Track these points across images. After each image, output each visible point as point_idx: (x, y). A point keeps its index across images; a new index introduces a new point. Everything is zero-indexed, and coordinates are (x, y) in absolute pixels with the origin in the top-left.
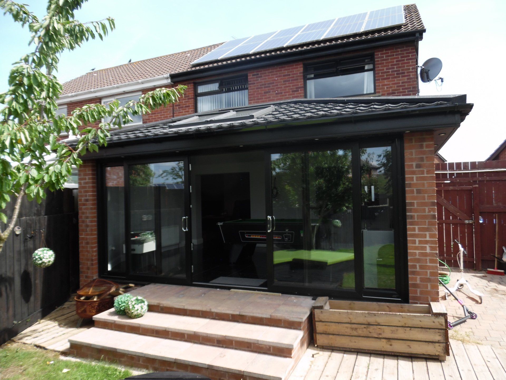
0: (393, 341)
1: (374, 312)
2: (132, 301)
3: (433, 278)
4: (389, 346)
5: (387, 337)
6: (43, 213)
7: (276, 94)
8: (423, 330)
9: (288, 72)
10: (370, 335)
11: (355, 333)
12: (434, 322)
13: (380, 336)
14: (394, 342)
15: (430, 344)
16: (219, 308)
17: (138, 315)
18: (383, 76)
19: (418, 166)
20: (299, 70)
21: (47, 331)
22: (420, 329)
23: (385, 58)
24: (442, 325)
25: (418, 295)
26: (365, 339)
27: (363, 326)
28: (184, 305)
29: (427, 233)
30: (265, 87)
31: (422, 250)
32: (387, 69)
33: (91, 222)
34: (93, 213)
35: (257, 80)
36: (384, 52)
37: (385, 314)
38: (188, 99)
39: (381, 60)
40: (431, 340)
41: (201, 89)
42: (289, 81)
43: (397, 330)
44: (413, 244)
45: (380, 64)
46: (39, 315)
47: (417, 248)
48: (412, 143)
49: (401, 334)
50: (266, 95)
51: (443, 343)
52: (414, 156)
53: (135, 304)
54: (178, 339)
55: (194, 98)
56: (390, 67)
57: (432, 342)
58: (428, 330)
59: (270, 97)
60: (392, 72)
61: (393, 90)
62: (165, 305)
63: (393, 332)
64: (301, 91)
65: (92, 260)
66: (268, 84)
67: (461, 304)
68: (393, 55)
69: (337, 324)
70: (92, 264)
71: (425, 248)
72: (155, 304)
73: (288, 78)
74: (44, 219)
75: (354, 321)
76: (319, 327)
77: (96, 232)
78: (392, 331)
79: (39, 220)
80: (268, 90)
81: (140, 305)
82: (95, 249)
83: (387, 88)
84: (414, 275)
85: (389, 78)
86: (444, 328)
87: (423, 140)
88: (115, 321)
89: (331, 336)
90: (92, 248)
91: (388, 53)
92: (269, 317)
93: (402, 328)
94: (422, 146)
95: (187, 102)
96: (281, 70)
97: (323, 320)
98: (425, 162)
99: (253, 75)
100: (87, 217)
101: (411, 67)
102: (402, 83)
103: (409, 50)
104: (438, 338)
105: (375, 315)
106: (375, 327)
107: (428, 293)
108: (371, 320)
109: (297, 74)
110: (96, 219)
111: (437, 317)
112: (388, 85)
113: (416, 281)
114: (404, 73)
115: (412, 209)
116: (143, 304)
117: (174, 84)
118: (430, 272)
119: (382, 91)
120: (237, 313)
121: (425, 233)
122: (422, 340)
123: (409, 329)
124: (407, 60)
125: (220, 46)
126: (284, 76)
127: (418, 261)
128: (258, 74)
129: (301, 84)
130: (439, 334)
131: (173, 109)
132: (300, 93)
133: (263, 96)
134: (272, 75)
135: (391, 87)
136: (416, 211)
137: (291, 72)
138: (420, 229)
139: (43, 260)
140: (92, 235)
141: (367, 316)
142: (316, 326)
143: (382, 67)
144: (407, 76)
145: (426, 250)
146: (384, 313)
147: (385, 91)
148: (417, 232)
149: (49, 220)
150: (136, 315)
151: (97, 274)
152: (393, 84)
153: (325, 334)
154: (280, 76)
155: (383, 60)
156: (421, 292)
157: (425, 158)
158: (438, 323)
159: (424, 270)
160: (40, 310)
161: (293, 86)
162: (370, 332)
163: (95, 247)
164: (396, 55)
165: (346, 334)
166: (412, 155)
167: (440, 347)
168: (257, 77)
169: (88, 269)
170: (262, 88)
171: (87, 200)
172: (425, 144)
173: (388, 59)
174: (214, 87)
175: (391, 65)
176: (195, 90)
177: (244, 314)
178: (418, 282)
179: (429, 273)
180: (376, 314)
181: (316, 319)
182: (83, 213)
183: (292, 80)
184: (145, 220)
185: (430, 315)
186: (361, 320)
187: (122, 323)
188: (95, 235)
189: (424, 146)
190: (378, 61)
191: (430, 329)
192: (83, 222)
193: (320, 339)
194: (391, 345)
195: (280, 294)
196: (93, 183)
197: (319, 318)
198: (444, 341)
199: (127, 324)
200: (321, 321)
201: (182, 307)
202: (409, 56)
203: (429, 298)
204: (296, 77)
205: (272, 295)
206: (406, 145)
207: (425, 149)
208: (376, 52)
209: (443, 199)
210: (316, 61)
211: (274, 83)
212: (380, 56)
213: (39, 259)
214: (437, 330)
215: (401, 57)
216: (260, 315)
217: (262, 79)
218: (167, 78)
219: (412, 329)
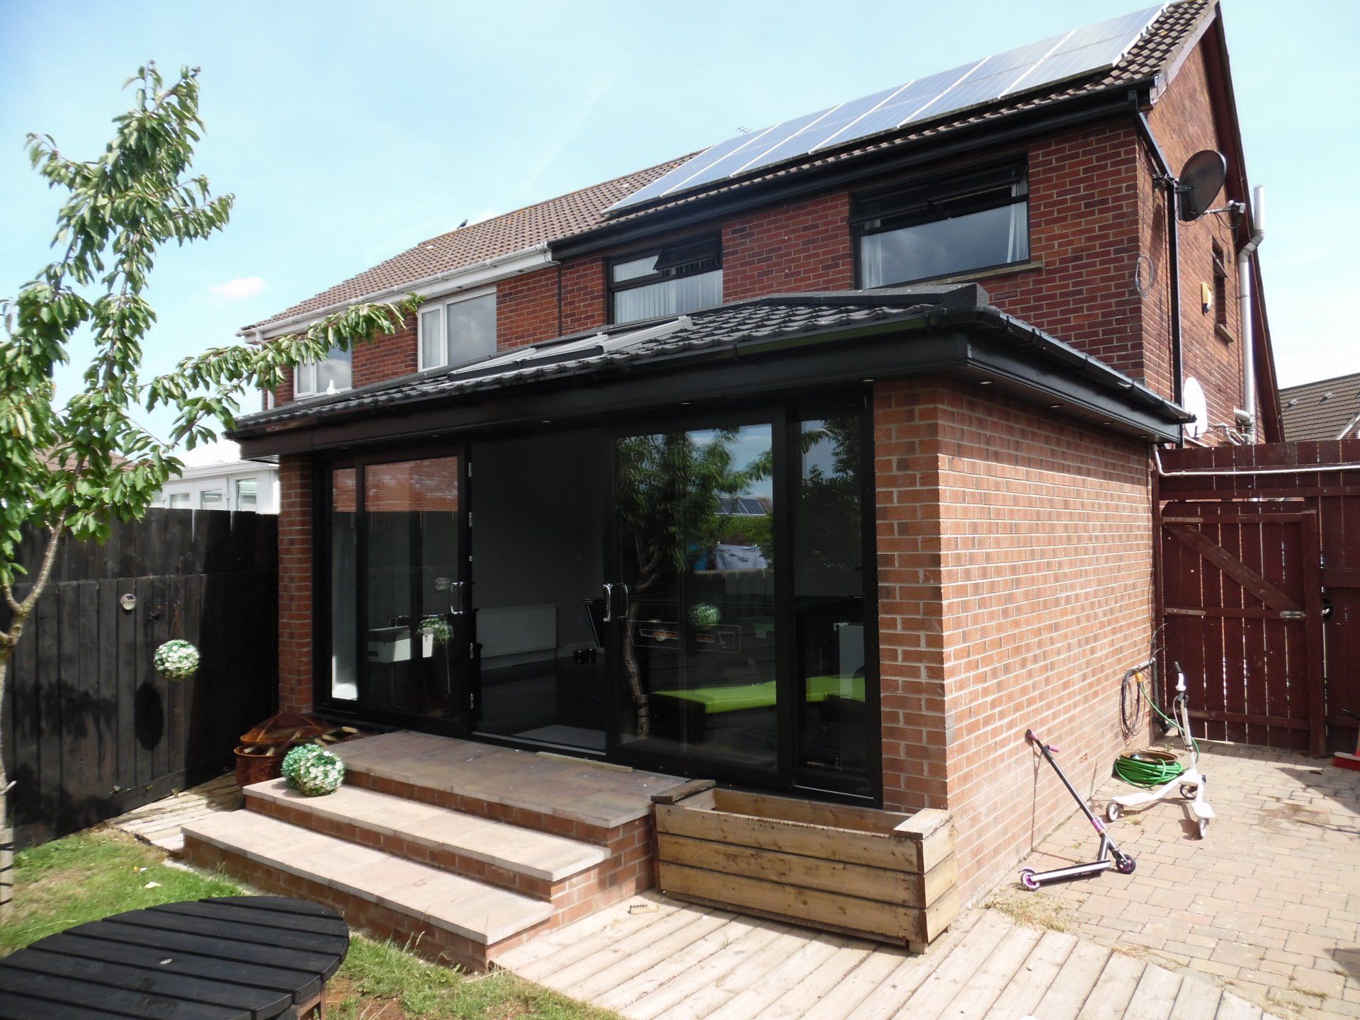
0: (809, 893)
1: (771, 820)
2: (308, 760)
3: (932, 747)
4: (801, 906)
5: (797, 882)
6: (199, 569)
7: (787, 276)
8: (872, 871)
9: (813, 220)
10: (763, 874)
11: (732, 867)
12: (893, 854)
13: (784, 880)
14: (811, 897)
15: (887, 907)
16: (468, 788)
17: (316, 789)
18: (1051, 213)
19: (904, 465)
20: (839, 210)
21: (181, 812)
22: (864, 870)
23: (1054, 164)
24: (911, 863)
25: (903, 788)
26: (753, 882)
27: (749, 852)
28: (408, 774)
29: (922, 634)
30: (760, 261)
31: (909, 677)
32: (1059, 194)
33: (299, 589)
34: (302, 570)
35: (743, 244)
36: (1053, 148)
37: (793, 825)
38: (592, 299)
39: (1045, 172)
40: (888, 899)
41: (623, 272)
42: (816, 241)
43: (817, 868)
44: (890, 660)
45: (1042, 181)
46: (180, 780)
47: (899, 671)
48: (890, 406)
49: (825, 877)
50: (762, 281)
51: (913, 907)
52: (894, 441)
53: (312, 765)
54: (371, 844)
55: (603, 296)
56: (1068, 187)
57: (890, 904)
58: (881, 872)
59: (771, 286)
60: (1074, 200)
61: (1074, 250)
62: (378, 775)
63: (808, 870)
64: (845, 267)
65: (299, 673)
66: (768, 252)
67: (1099, 831)
68: (1077, 155)
69: (698, 842)
70: (299, 682)
71: (915, 672)
72: (363, 770)
73: (814, 234)
74: (200, 579)
75: (730, 839)
76: (667, 847)
77: (308, 613)
78: (806, 868)
79: (187, 581)
80: (768, 266)
81: (321, 768)
82: (305, 650)
83: (1060, 245)
84: (893, 737)
85: (1065, 219)
86: (916, 870)
87: (914, 400)
88: (275, 798)
89: (687, 870)
90: (300, 646)
91: (1063, 150)
92: (550, 813)
93: (828, 863)
94: (910, 416)
95: (588, 305)
96: (798, 216)
97: (671, 832)
98: (918, 455)
99: (734, 232)
100: (292, 579)
101: (1124, 185)
102: (1099, 230)
103: (1118, 136)
104: (901, 893)
105: (773, 828)
106: (771, 855)
107: (923, 784)
108: (765, 838)
109: (835, 222)
110: (310, 584)
111: (900, 842)
112: (1062, 236)
113: (898, 753)
114: (1105, 201)
115: (888, 571)
116: (329, 767)
117: (562, 265)
118: (928, 732)
119: (1047, 255)
120: (495, 799)
121: (917, 633)
122: (869, 896)
123: (841, 866)
124: (1113, 165)
125: (695, 158)
126: (805, 229)
127: (902, 702)
128: (744, 229)
129: (844, 248)
130: (905, 885)
131: (560, 323)
132: (841, 272)
133: (756, 283)
134: (776, 228)
135: (1071, 243)
136: (898, 577)
137: (821, 217)
138: (907, 624)
139: (167, 665)
140: (299, 617)
141: (756, 828)
142: (659, 843)
143: (1046, 189)
144: (1114, 208)
145: (918, 677)
146: (791, 823)
147: (1054, 254)
148: (899, 630)
149: (210, 583)
150: (311, 790)
151: (310, 704)
152: (1075, 234)
153: (676, 864)
154: (795, 231)
155: (1051, 170)
156: (909, 782)
157: (917, 445)
158: (902, 858)
159: (914, 728)
160: (183, 770)
161: (825, 253)
162: (763, 868)
163: (305, 645)
164: (1085, 154)
165: (716, 867)
166: (890, 438)
167: (906, 918)
168: (741, 237)
169: (292, 691)
170: (753, 262)
171: (292, 542)
172: (917, 408)
173: (1063, 167)
174: (645, 266)
175: (1071, 183)
176: (608, 274)
177: (507, 802)
178: (902, 756)
179: (924, 734)
180: (775, 825)
181: (659, 829)
182: (286, 570)
183: (823, 239)
184: (442, 588)
185: (887, 836)
186: (745, 836)
187: (286, 805)
188: (306, 617)
189: (917, 413)
190: (1037, 174)
191: (885, 869)
192: (286, 588)
193: (669, 877)
194: (805, 903)
195: (630, 769)
196: (303, 504)
197: (664, 827)
198: (916, 904)
199: (293, 806)
200: (667, 833)
201: (405, 781)
202: (1119, 154)
203: (926, 797)
204: (833, 229)
205: (613, 770)
206: (878, 413)
207: (917, 422)
208: (1032, 151)
209: (1219, 549)
210: (880, 185)
211: (780, 249)
212: (1041, 159)
213: (159, 662)
214: (901, 876)
215: (1098, 159)
216: (534, 808)
217: (754, 241)
218: (544, 252)
219: (848, 866)
